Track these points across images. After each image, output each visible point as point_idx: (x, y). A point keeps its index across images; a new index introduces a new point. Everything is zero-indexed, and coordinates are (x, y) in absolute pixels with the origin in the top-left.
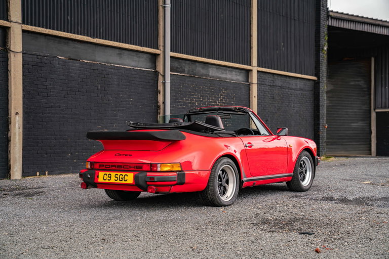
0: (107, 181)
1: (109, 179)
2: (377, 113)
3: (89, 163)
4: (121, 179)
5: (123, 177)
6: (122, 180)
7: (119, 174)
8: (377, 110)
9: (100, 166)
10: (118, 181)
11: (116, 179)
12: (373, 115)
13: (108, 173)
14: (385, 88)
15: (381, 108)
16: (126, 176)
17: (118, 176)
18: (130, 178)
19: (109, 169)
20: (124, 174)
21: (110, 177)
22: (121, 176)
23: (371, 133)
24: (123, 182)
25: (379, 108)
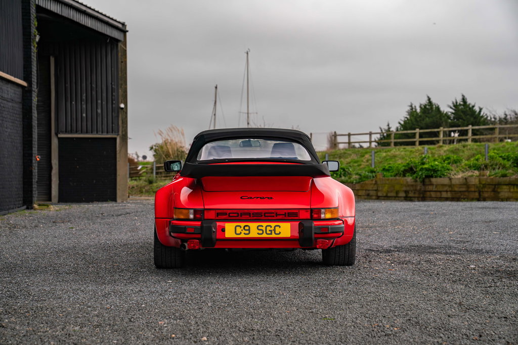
0: (242, 236)
1: (247, 232)
2: (59, 139)
3: (192, 211)
4: (268, 232)
5: (273, 228)
6: (271, 234)
7: (265, 224)
8: (61, 136)
9: (218, 214)
10: (264, 235)
11: (261, 232)
12: (55, 143)
13: (243, 225)
14: (71, 103)
15: (66, 132)
16: (277, 228)
17: (264, 228)
18: (285, 230)
19: (237, 218)
20: (273, 224)
21: (249, 230)
22: (269, 228)
23: (51, 168)
24: (274, 235)
25: (62, 132)
